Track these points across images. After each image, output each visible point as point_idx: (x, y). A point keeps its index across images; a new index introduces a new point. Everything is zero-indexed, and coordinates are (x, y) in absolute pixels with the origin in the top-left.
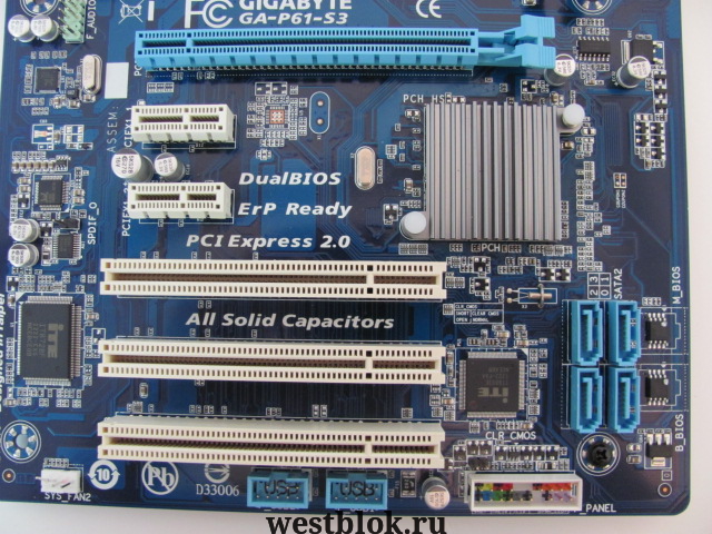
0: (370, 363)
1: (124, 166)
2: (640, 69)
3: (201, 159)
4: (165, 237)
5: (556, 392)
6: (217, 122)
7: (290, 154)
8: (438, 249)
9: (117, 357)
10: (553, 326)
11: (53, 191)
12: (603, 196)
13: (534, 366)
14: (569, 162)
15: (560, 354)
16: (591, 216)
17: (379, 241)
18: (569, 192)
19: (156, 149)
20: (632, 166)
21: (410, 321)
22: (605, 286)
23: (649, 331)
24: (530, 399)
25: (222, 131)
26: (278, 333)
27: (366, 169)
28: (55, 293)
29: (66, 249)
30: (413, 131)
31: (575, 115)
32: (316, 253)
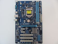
0: (30, 38)
1: (21, 31)
2: (40, 27)
3: (24, 30)
4: (22, 33)
5: (37, 39)
6: (24, 29)
7: (27, 30)
8: (33, 34)
9: (21, 38)
10: (37, 36)
11: (18, 31)
12: (39, 31)
13: (36, 38)
14: (38, 30)
15: (37, 37)
16: (39, 32)
17: (30, 33)
18: (38, 31)
19: (22, 30)
20: (40, 30)
21: (32, 36)
22: (39, 35)
23: (41, 36)
24: (36, 39)
25: (25, 29)
26: (27, 37)
27: (30, 31)
28: (18, 35)
29: (18, 34)
30: (32, 29)
31: (38, 28)
32: (28, 34)
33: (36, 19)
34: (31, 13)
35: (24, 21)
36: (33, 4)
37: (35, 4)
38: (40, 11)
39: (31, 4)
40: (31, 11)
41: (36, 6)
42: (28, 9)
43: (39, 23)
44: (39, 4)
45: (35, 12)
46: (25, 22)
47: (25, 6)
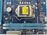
33: (13, 23)
34: (24, 15)
35: (10, 3)
36: (41, 19)
37: (40, 22)
38: (28, 30)
39: (41, 15)
40: (27, 13)
41: (38, 24)
42: (31, 8)
43: (4, 28)
44: (41, 30)
45: (25, 22)
46: (8, 3)
47: (36, 4)
